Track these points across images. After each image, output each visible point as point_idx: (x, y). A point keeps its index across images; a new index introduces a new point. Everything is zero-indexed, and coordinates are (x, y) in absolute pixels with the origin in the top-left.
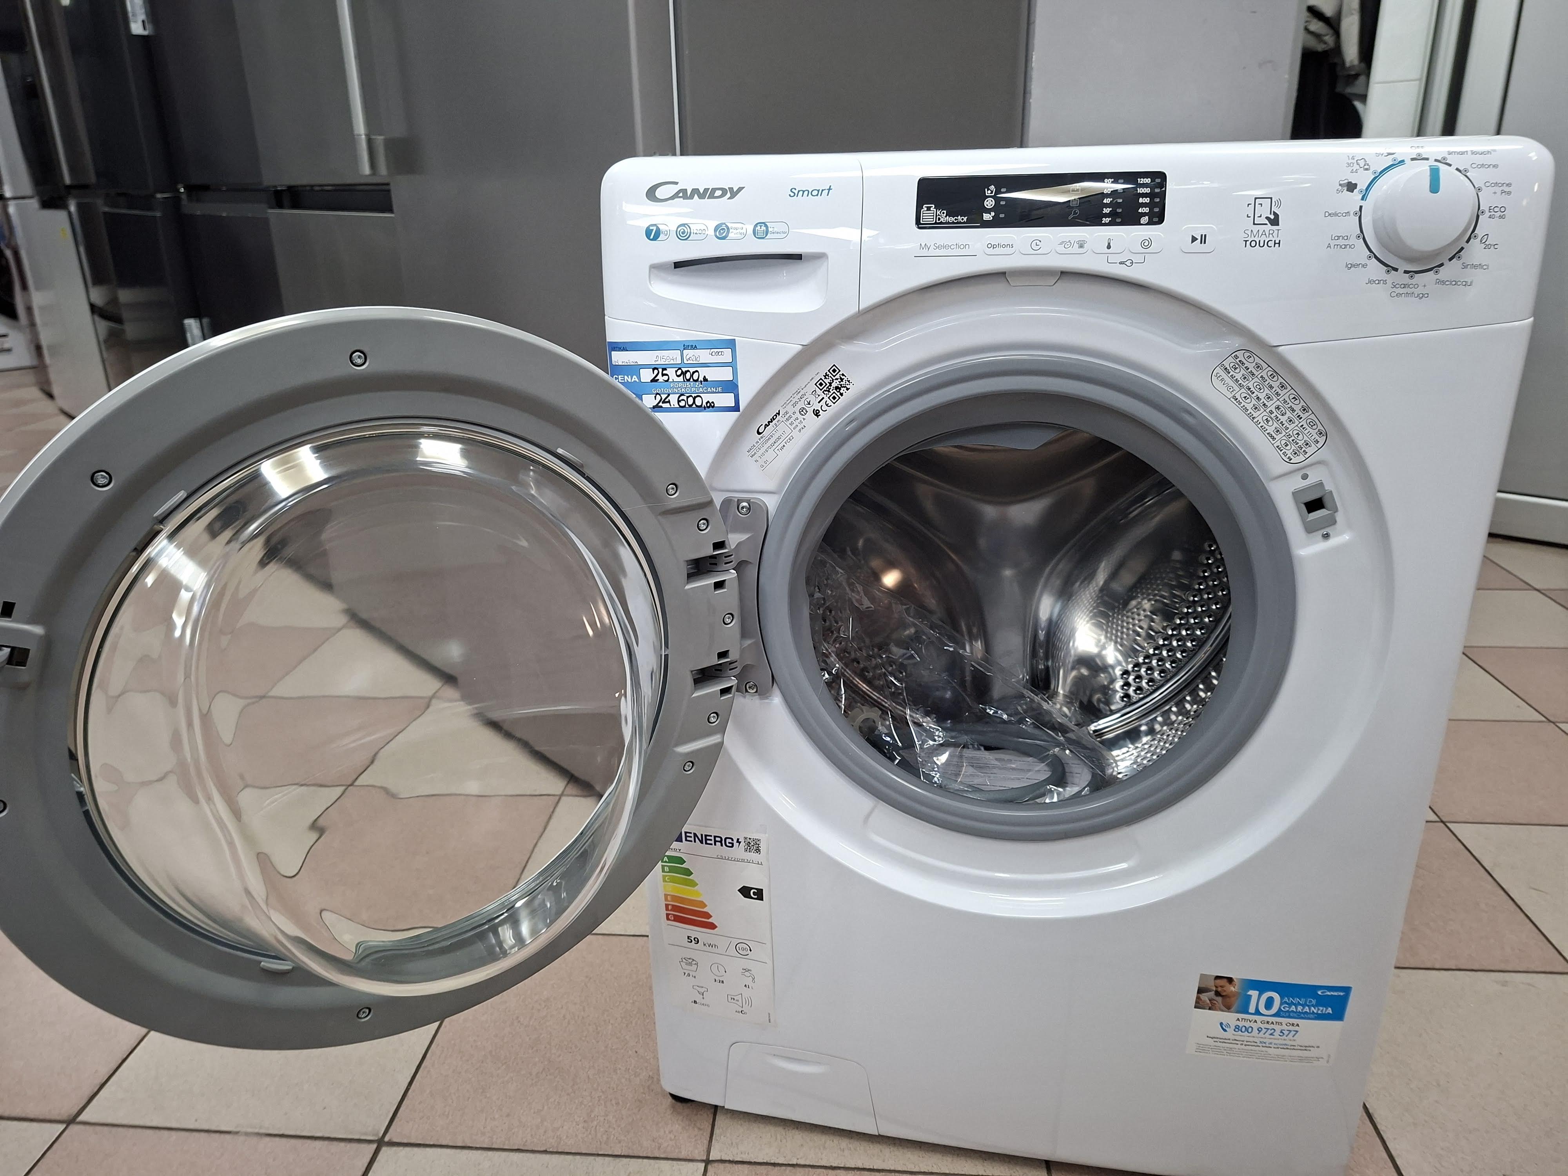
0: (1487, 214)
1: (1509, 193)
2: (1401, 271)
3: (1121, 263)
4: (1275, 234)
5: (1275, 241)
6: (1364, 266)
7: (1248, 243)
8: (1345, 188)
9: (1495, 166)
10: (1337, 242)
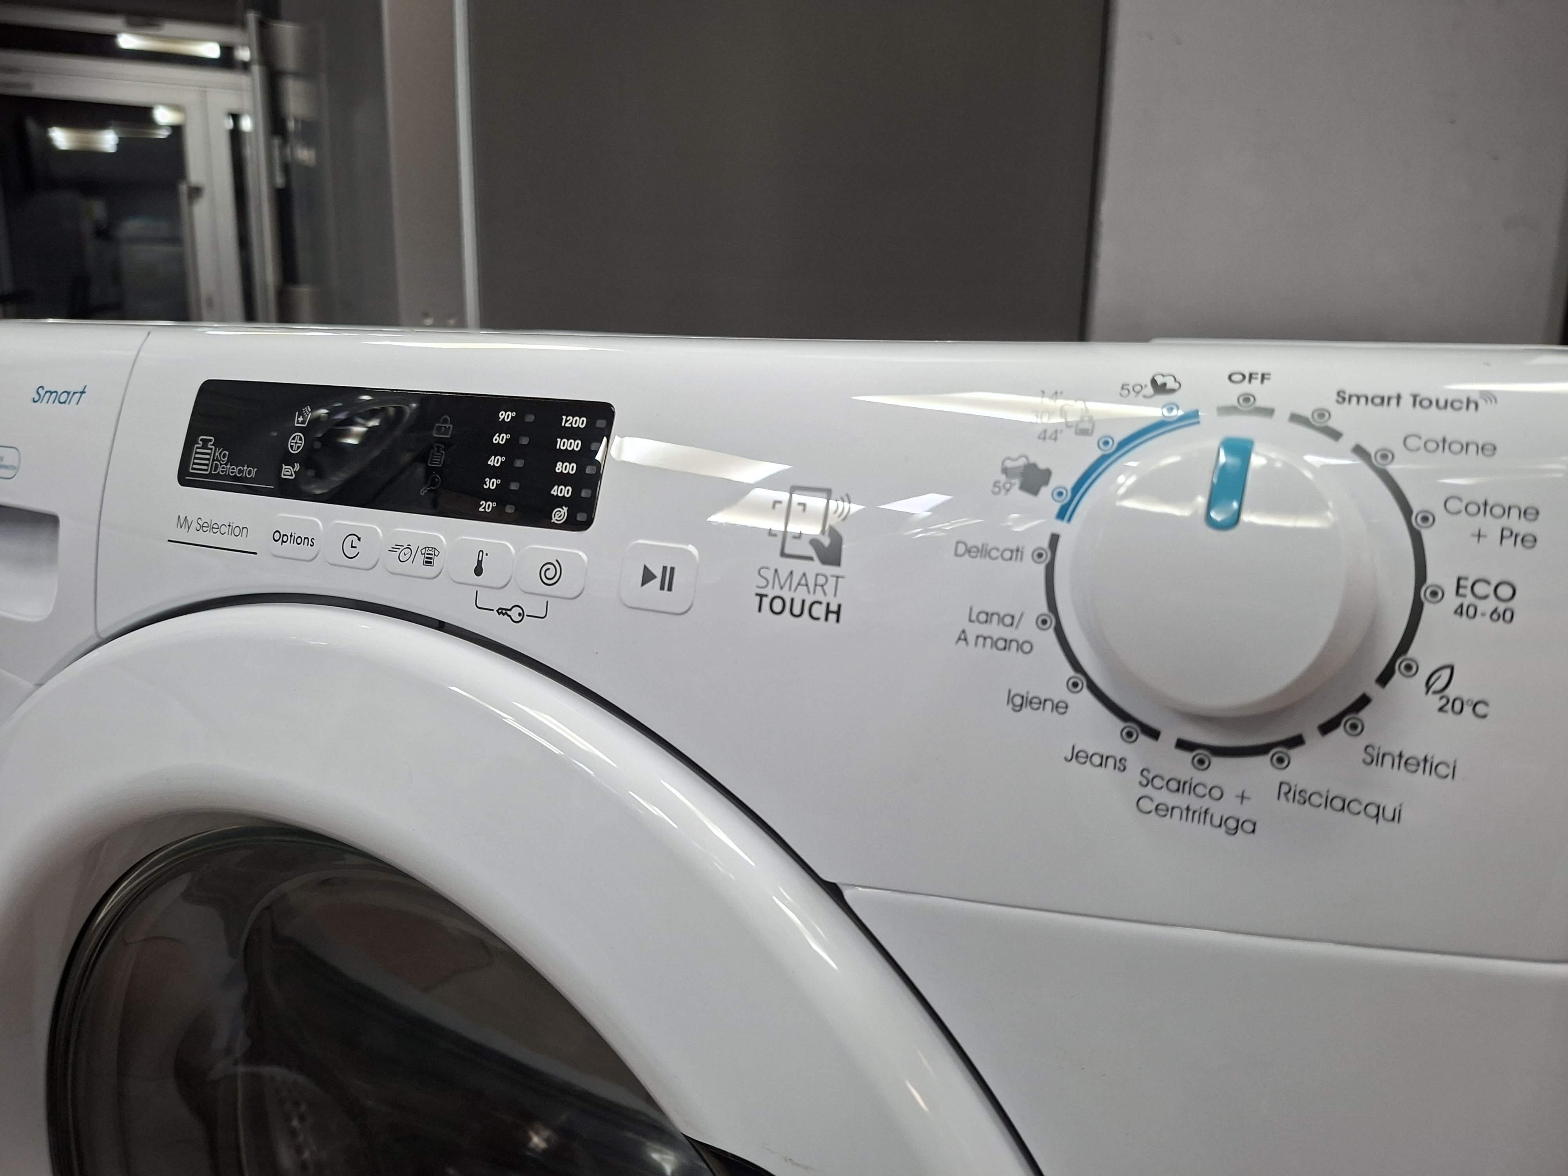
0: (1451, 601)
1: (1529, 541)
2: (1169, 738)
3: (502, 611)
4: (830, 588)
5: (828, 605)
6: (1060, 707)
7: (766, 601)
8: (1017, 482)
9: (1487, 449)
10: (985, 630)
